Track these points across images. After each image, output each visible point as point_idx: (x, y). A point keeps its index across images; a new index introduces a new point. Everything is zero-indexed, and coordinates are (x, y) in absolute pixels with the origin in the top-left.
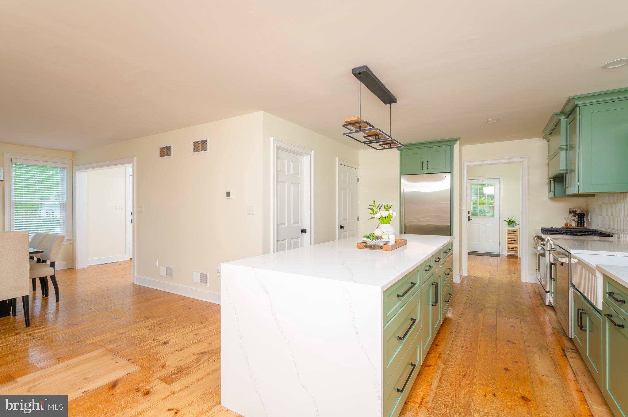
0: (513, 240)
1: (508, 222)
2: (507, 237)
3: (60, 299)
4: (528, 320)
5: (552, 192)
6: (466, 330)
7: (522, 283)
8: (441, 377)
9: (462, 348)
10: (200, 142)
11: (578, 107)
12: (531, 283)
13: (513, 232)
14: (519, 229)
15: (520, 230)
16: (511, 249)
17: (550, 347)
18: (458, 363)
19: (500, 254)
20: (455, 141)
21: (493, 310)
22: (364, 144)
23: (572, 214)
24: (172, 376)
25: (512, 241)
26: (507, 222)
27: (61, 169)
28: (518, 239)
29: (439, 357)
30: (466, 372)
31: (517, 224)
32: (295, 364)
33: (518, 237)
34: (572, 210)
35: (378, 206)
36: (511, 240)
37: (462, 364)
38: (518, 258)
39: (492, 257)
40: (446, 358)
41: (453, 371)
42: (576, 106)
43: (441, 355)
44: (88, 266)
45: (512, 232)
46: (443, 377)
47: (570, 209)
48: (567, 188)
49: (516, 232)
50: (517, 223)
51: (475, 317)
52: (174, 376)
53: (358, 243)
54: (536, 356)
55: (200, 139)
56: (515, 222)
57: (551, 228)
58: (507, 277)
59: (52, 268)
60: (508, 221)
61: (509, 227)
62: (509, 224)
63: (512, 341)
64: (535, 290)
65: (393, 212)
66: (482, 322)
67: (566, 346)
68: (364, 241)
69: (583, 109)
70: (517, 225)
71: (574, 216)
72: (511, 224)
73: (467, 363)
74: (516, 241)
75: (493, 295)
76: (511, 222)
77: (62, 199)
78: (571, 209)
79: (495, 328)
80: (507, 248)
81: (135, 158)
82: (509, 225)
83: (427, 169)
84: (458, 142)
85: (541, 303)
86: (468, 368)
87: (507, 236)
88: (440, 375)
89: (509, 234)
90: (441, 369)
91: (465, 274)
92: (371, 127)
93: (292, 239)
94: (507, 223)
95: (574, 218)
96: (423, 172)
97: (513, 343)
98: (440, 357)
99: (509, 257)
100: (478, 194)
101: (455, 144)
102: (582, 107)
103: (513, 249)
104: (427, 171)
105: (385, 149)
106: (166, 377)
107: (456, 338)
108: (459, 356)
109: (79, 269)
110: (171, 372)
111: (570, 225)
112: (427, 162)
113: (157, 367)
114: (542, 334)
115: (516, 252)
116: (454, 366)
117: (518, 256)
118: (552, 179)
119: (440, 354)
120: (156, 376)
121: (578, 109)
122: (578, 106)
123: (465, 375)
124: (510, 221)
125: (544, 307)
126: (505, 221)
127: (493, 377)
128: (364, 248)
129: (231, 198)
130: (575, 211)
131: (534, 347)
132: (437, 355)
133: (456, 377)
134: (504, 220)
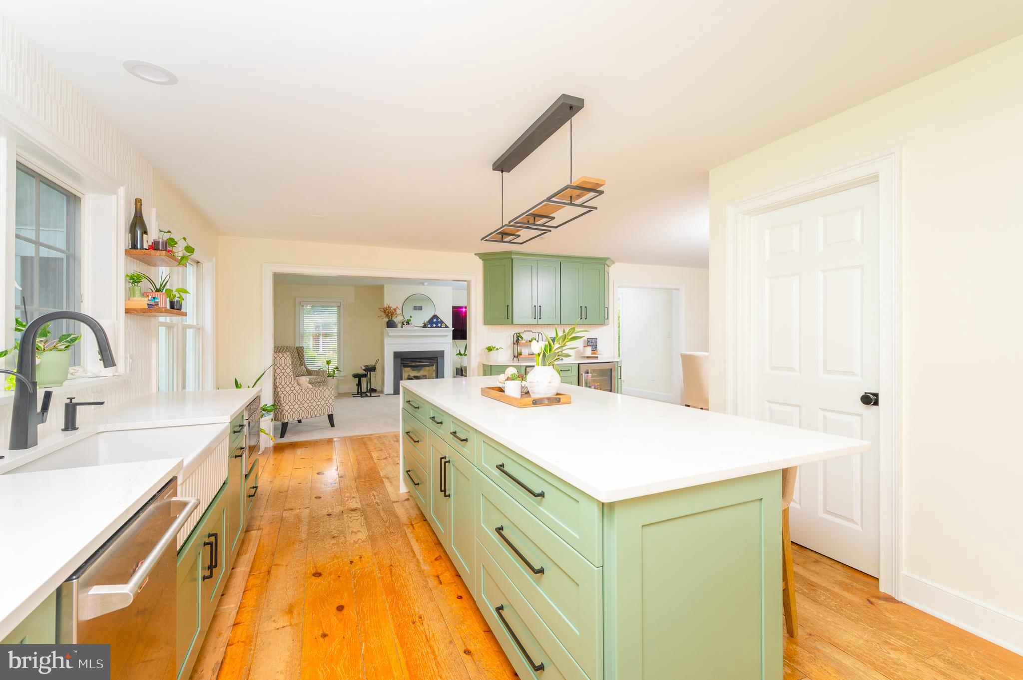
8: (414, 553)
18: (408, 582)
29: (438, 576)
30: (391, 574)
37: (403, 583)
41: (407, 568)
43: (438, 582)
46: (412, 554)
73: (397, 588)
86: (392, 581)
88: (416, 555)
90: (421, 561)
98: (437, 578)
108: (415, 595)
116: (410, 574)
123: (391, 569)
127: (357, 585)
133: (399, 561)
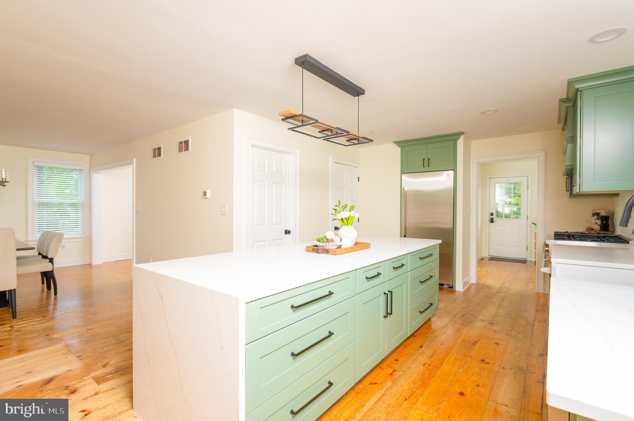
3: (58, 293)
4: (520, 337)
6: (439, 345)
9: (424, 365)
10: (183, 142)
11: (580, 92)
17: (529, 370)
20: (458, 135)
21: (484, 324)
22: (324, 140)
23: (596, 217)
24: (107, 376)
27: (80, 171)
29: (391, 374)
32: (180, 376)
34: (596, 211)
35: (343, 207)
39: (517, 263)
40: (398, 376)
42: (577, 90)
44: (104, 262)
47: (593, 210)
52: (108, 376)
53: (307, 247)
54: (507, 380)
55: (183, 140)
57: (566, 232)
59: (50, 264)
63: (487, 361)
65: (356, 213)
66: (463, 337)
68: (316, 245)
69: (585, 93)
71: (597, 219)
75: (494, 306)
77: (81, 199)
79: (475, 344)
81: (134, 160)
83: (429, 166)
84: (462, 137)
90: (385, 389)
91: (473, 280)
92: (314, 121)
93: (273, 240)
95: (597, 221)
96: (425, 169)
97: (487, 363)
98: (393, 374)
100: (511, 194)
101: (459, 139)
102: (584, 90)
104: (429, 169)
105: (355, 144)
106: (100, 376)
107: (424, 353)
108: (414, 374)
109: (95, 265)
110: (108, 371)
111: (592, 229)
112: (429, 159)
113: (100, 365)
116: (402, 386)
119: (395, 371)
120: (93, 374)
121: (579, 93)
122: (579, 90)
123: (409, 397)
126: (533, 223)
127: (441, 402)
128: (312, 251)
129: (208, 198)
130: (599, 213)
131: (510, 370)
132: (390, 372)
133: (397, 399)
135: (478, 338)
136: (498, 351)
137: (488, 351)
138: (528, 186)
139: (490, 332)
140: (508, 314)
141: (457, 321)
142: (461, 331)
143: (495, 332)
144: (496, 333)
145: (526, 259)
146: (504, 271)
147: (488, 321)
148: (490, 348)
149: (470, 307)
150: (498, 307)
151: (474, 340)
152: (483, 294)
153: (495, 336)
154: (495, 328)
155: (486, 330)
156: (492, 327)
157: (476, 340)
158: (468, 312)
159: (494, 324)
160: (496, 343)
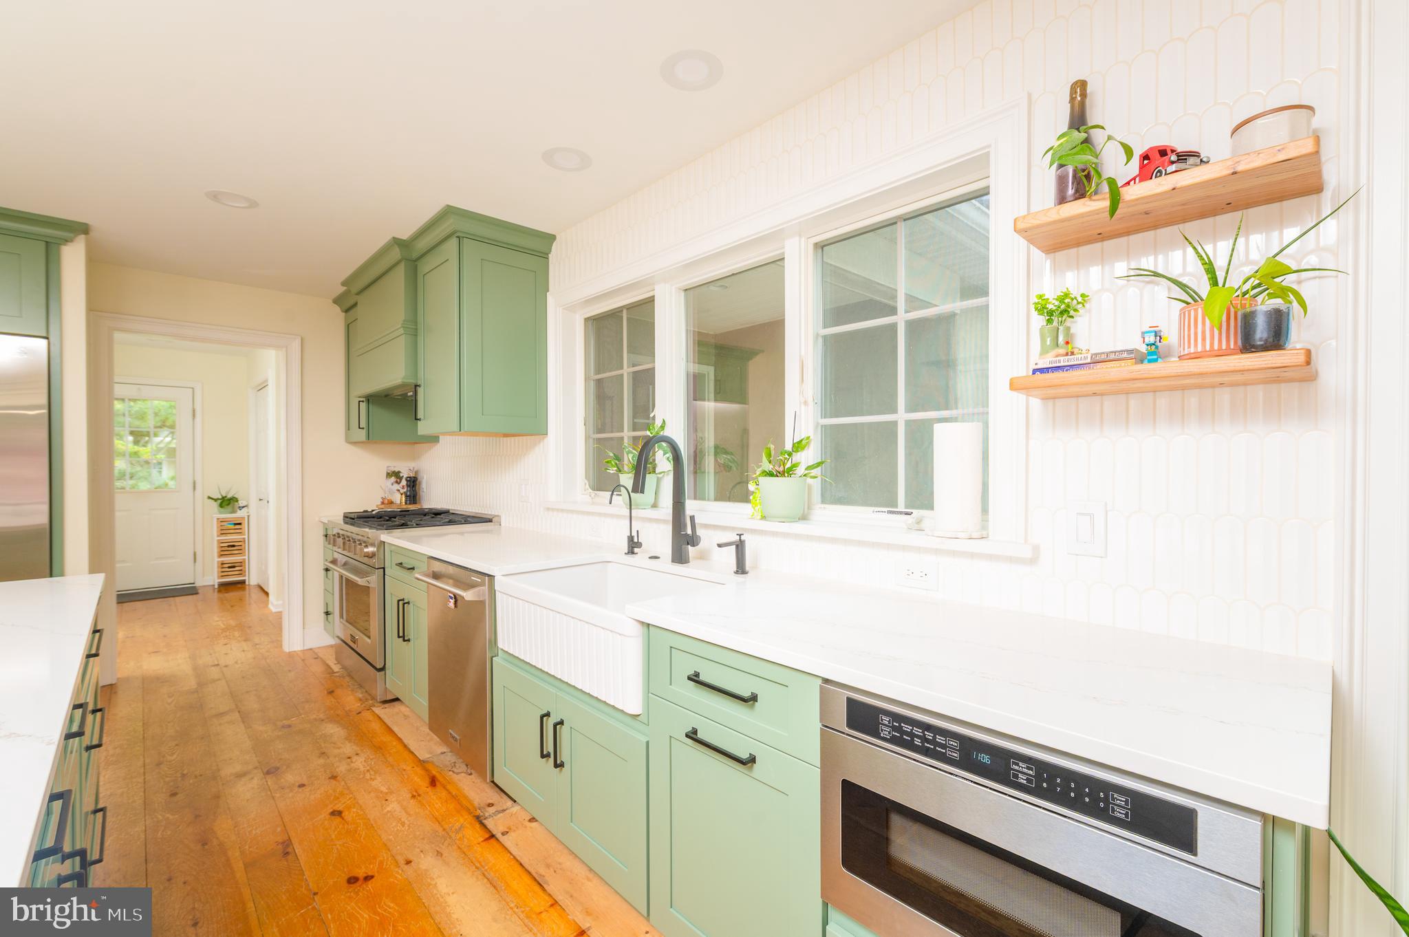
0: (234, 546)
1: (219, 501)
2: (218, 540)
4: (362, 767)
5: (363, 428)
7: (291, 655)
12: (311, 649)
13: (232, 526)
14: (248, 516)
15: (251, 518)
16: (229, 567)
17: (450, 828)
19: (197, 585)
21: (255, 781)
23: (393, 479)
25: (230, 548)
26: (216, 500)
28: (244, 541)
31: (242, 505)
33: (246, 537)
34: (393, 470)
36: (228, 546)
38: (247, 587)
39: (177, 598)
45: (229, 526)
48: (420, 420)
49: (240, 524)
50: (241, 503)
51: (204, 844)
56: (237, 501)
58: (244, 651)
60: (218, 499)
61: (221, 513)
62: (221, 506)
63: (361, 874)
64: (328, 666)
67: (476, 803)
70: (243, 507)
71: (397, 482)
72: (228, 504)
74: (239, 548)
75: (229, 722)
76: (227, 502)
78: (389, 468)
79: (290, 850)
80: (218, 567)
82: (222, 510)
85: (360, 700)
87: (218, 536)
89: (223, 532)
94: (215, 505)
95: (397, 487)
97: (367, 879)
99: (225, 587)
103: (234, 567)
111: (391, 503)
114: (413, 796)
115: (242, 572)
117: (247, 583)
118: (364, 399)
124: (223, 498)
125: (374, 709)
126: (209, 498)
130: (399, 472)
134: (206, 497)
135: (279, 829)
136: (356, 832)
137: (338, 846)
138: (194, 411)
139: (290, 795)
140: (283, 727)
141: (171, 817)
142: (215, 842)
143: (302, 786)
144: (307, 789)
145: (193, 584)
146: (165, 626)
147: (256, 768)
148: (333, 837)
149: (169, 758)
150: (243, 722)
151: (277, 843)
152: (169, 704)
153: (312, 797)
154: (290, 778)
155: (278, 795)
156: (282, 780)
157: (280, 839)
158: (179, 775)
159: (277, 769)
160: (333, 813)
